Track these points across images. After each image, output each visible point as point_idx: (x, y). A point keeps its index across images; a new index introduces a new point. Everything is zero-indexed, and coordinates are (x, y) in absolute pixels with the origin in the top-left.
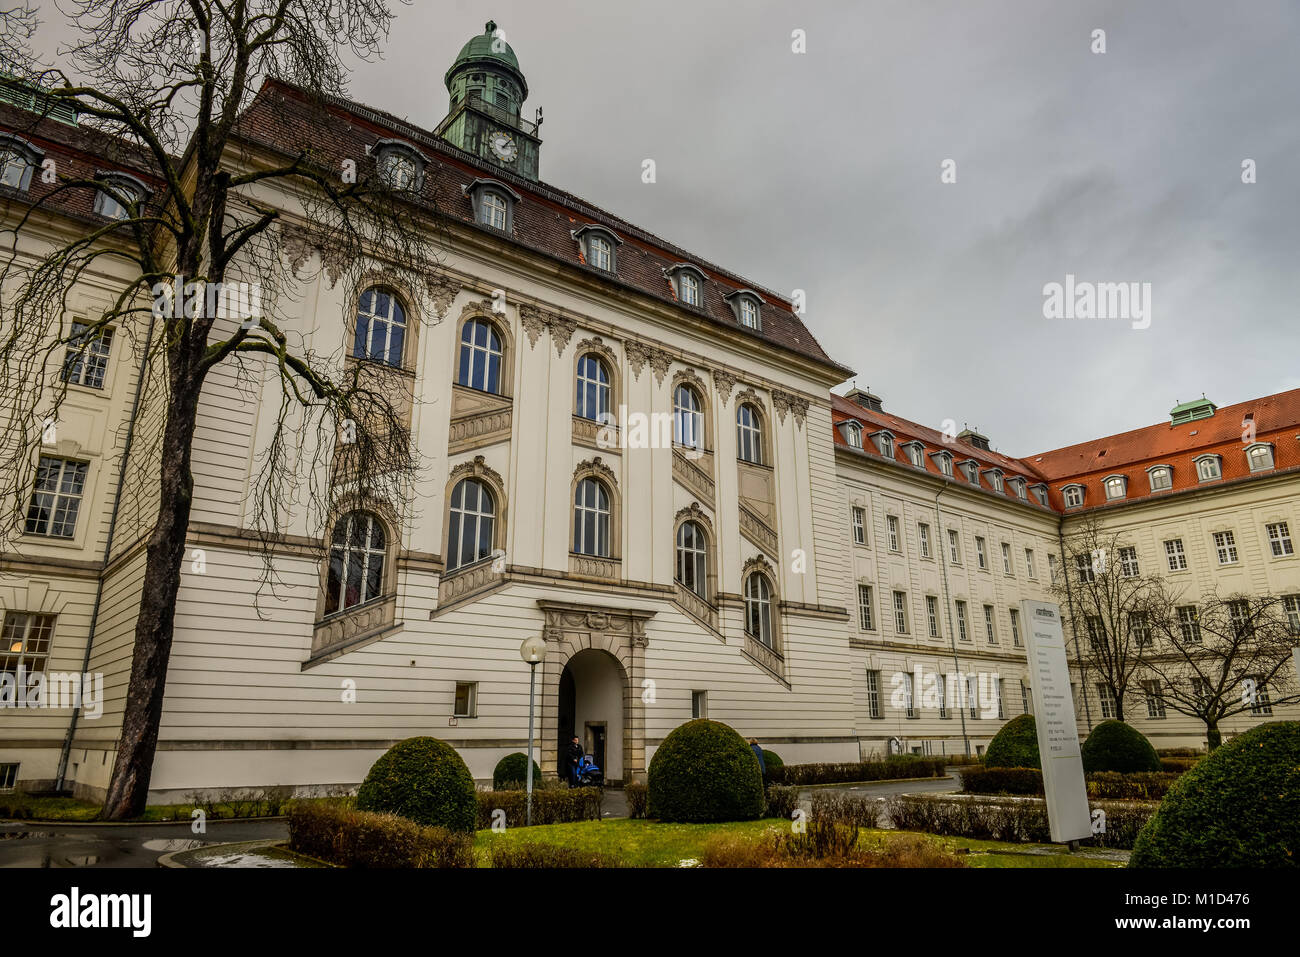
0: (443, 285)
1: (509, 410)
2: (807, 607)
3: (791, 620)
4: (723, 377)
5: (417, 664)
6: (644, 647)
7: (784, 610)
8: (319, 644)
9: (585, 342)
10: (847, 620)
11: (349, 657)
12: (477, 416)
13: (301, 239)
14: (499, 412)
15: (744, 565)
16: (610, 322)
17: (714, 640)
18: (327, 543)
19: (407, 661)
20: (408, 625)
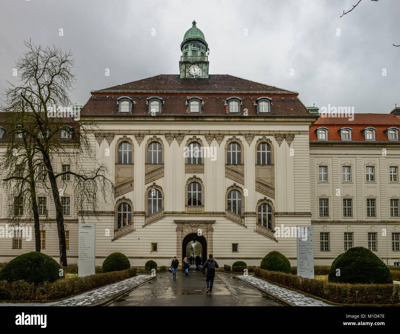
0: (139, 136)
1: (163, 168)
2: (288, 213)
3: (279, 219)
4: (249, 136)
5: (140, 239)
6: (212, 231)
7: (276, 215)
8: (116, 235)
9: (190, 139)
10: (311, 217)
11: (122, 238)
12: (153, 171)
13: (100, 136)
14: (160, 169)
15: (258, 202)
16: (198, 130)
17: (242, 227)
18: (116, 212)
19: (137, 238)
20: (137, 230)
